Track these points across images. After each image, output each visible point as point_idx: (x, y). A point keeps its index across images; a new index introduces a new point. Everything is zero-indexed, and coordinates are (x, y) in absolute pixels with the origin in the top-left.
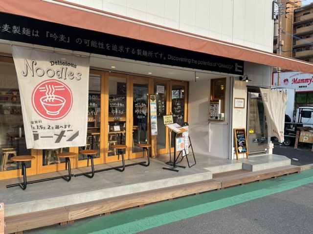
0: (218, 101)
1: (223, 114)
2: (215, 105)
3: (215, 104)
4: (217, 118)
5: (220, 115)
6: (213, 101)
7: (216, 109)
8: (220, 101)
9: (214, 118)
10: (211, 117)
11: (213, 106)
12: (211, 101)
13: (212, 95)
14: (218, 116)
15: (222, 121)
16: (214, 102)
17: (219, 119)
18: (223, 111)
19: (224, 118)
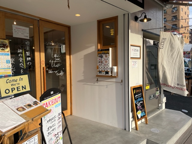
0: (109, 50)
1: (115, 68)
2: (104, 56)
3: (104, 53)
4: (107, 73)
5: (112, 69)
6: (102, 50)
7: (106, 62)
8: (110, 49)
9: (103, 74)
10: (100, 72)
11: (102, 57)
12: (98, 50)
13: (100, 43)
14: (109, 70)
15: (115, 77)
16: (102, 52)
17: (110, 74)
18: (115, 63)
19: (117, 72)
